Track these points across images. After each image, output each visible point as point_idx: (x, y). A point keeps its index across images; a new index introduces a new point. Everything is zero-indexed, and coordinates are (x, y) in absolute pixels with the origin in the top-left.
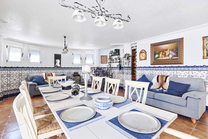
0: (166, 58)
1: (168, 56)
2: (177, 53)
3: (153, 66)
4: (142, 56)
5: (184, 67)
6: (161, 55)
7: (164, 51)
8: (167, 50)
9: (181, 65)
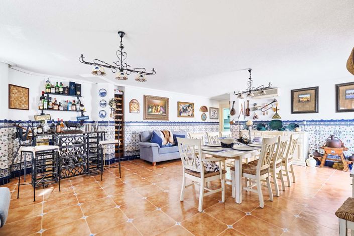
0: (158, 114)
1: (160, 111)
2: (165, 110)
3: (146, 121)
4: (133, 107)
5: (169, 123)
6: (154, 110)
7: (156, 106)
8: (158, 106)
9: (167, 121)
